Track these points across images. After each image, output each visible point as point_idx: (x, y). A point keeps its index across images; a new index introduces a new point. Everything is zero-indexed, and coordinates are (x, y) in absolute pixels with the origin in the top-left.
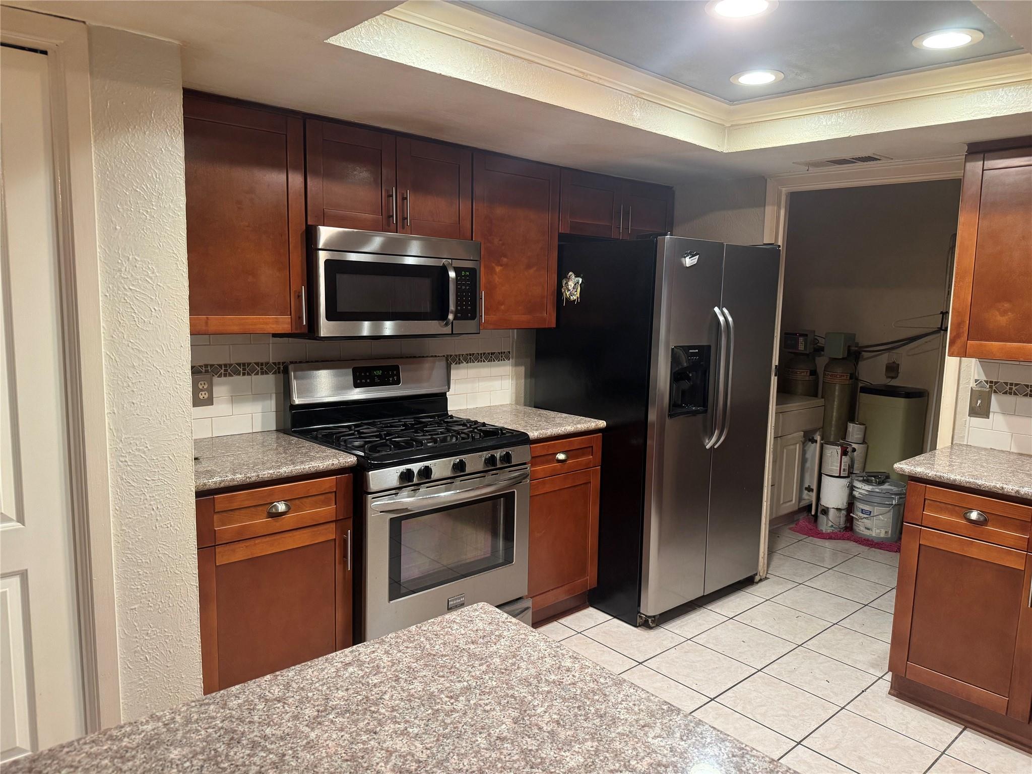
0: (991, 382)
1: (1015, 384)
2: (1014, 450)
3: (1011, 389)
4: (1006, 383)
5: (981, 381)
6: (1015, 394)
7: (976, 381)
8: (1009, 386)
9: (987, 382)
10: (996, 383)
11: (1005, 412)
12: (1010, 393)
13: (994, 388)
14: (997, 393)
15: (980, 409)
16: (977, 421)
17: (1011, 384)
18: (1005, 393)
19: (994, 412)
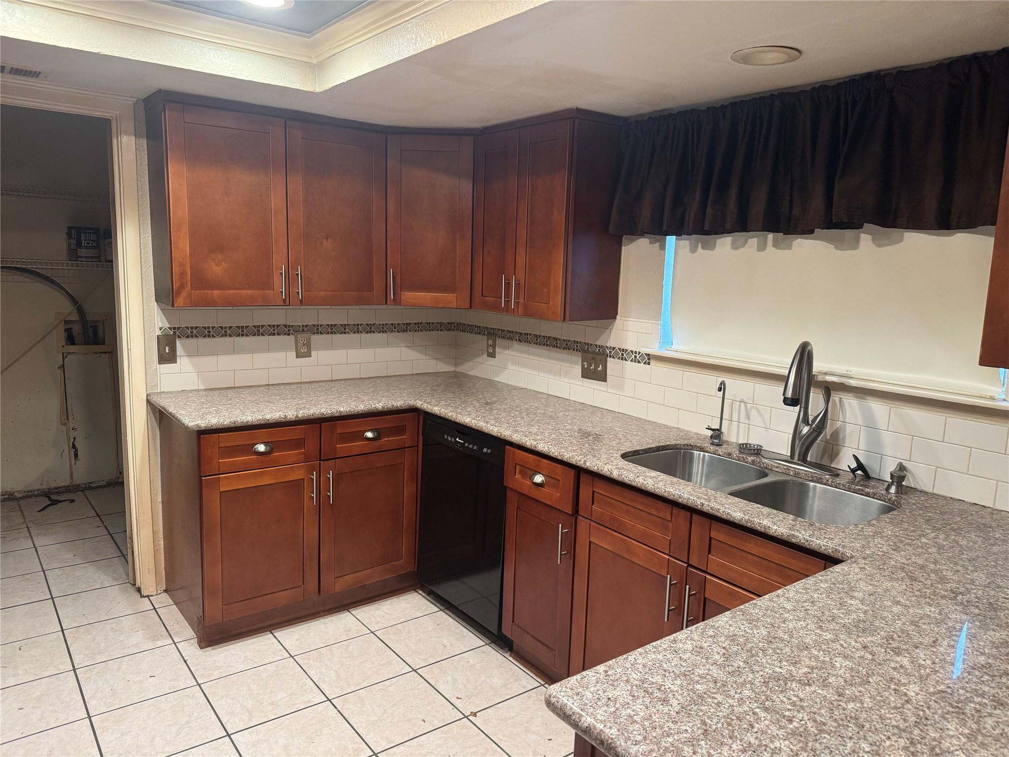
0: (174, 328)
1: (195, 327)
2: (202, 387)
3: (192, 333)
4: (187, 328)
5: (166, 328)
6: (196, 336)
7: (161, 329)
8: (190, 330)
9: (170, 328)
10: (179, 328)
11: (190, 355)
12: (192, 337)
13: (177, 333)
14: (181, 337)
15: (167, 356)
16: (167, 367)
17: (192, 328)
18: (188, 337)
19: (180, 356)
